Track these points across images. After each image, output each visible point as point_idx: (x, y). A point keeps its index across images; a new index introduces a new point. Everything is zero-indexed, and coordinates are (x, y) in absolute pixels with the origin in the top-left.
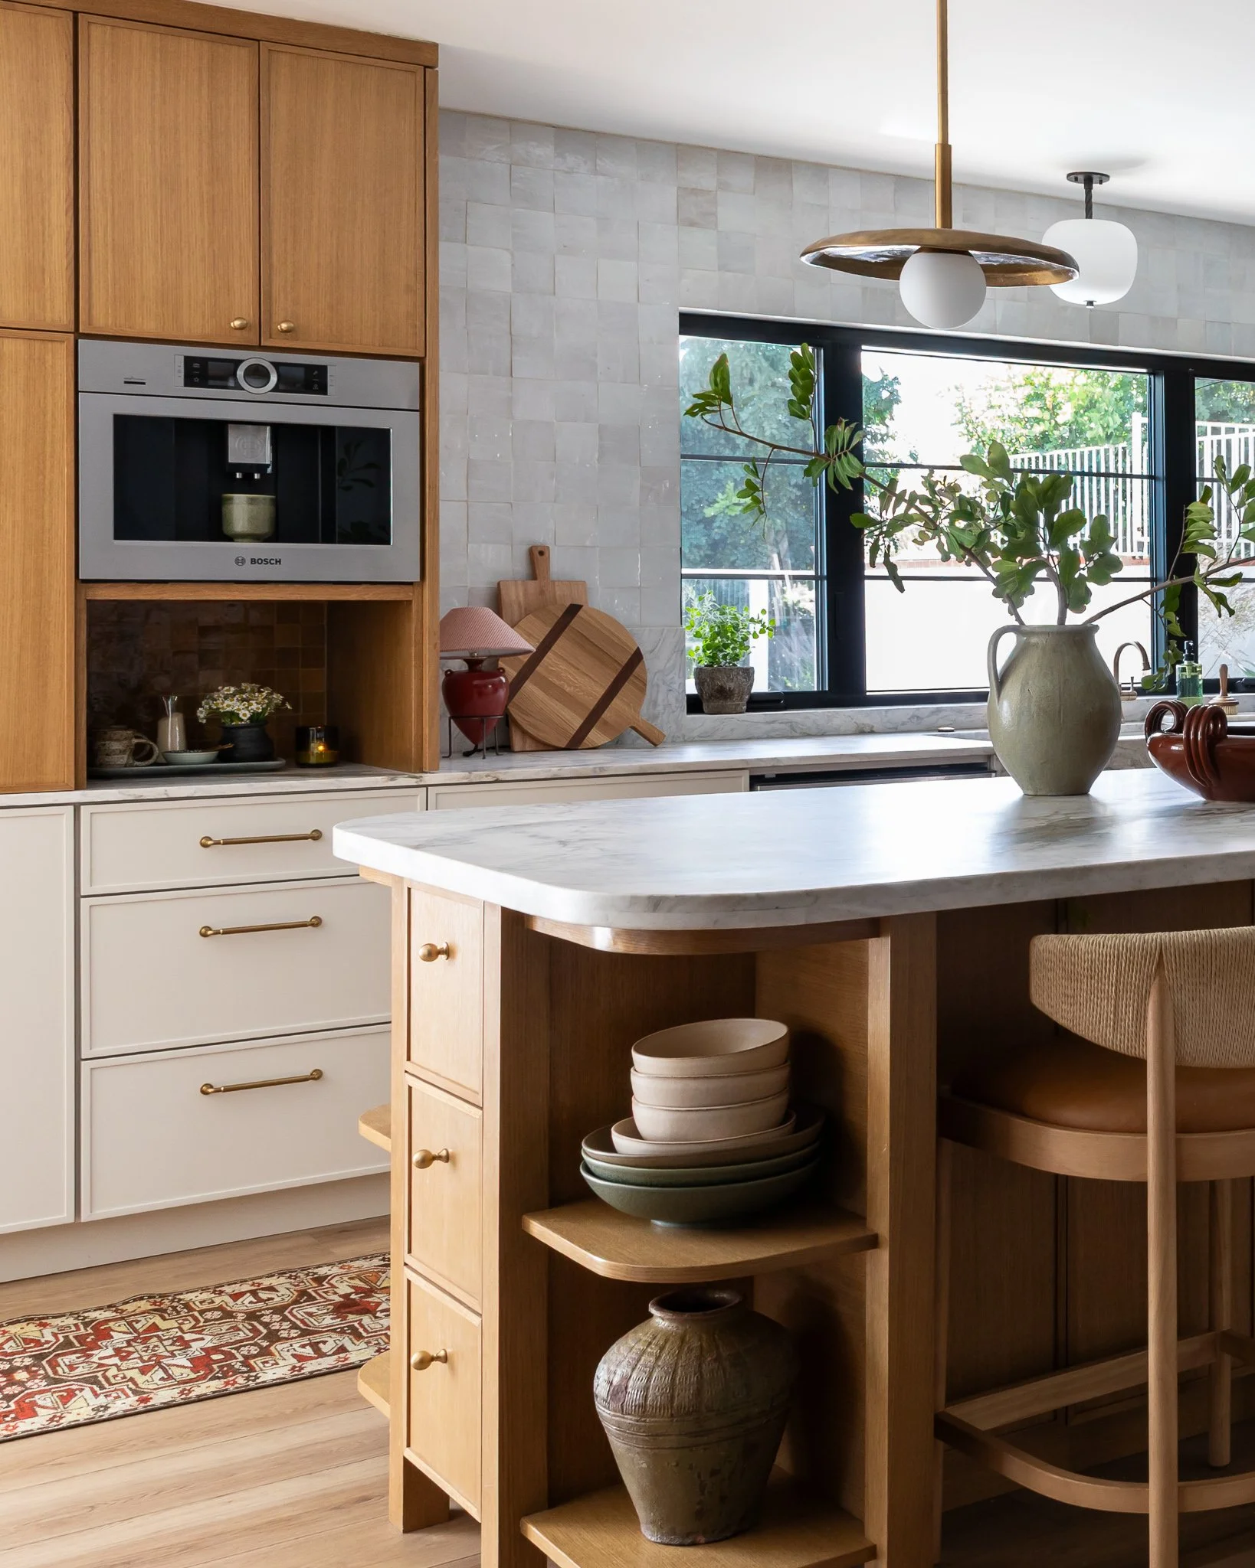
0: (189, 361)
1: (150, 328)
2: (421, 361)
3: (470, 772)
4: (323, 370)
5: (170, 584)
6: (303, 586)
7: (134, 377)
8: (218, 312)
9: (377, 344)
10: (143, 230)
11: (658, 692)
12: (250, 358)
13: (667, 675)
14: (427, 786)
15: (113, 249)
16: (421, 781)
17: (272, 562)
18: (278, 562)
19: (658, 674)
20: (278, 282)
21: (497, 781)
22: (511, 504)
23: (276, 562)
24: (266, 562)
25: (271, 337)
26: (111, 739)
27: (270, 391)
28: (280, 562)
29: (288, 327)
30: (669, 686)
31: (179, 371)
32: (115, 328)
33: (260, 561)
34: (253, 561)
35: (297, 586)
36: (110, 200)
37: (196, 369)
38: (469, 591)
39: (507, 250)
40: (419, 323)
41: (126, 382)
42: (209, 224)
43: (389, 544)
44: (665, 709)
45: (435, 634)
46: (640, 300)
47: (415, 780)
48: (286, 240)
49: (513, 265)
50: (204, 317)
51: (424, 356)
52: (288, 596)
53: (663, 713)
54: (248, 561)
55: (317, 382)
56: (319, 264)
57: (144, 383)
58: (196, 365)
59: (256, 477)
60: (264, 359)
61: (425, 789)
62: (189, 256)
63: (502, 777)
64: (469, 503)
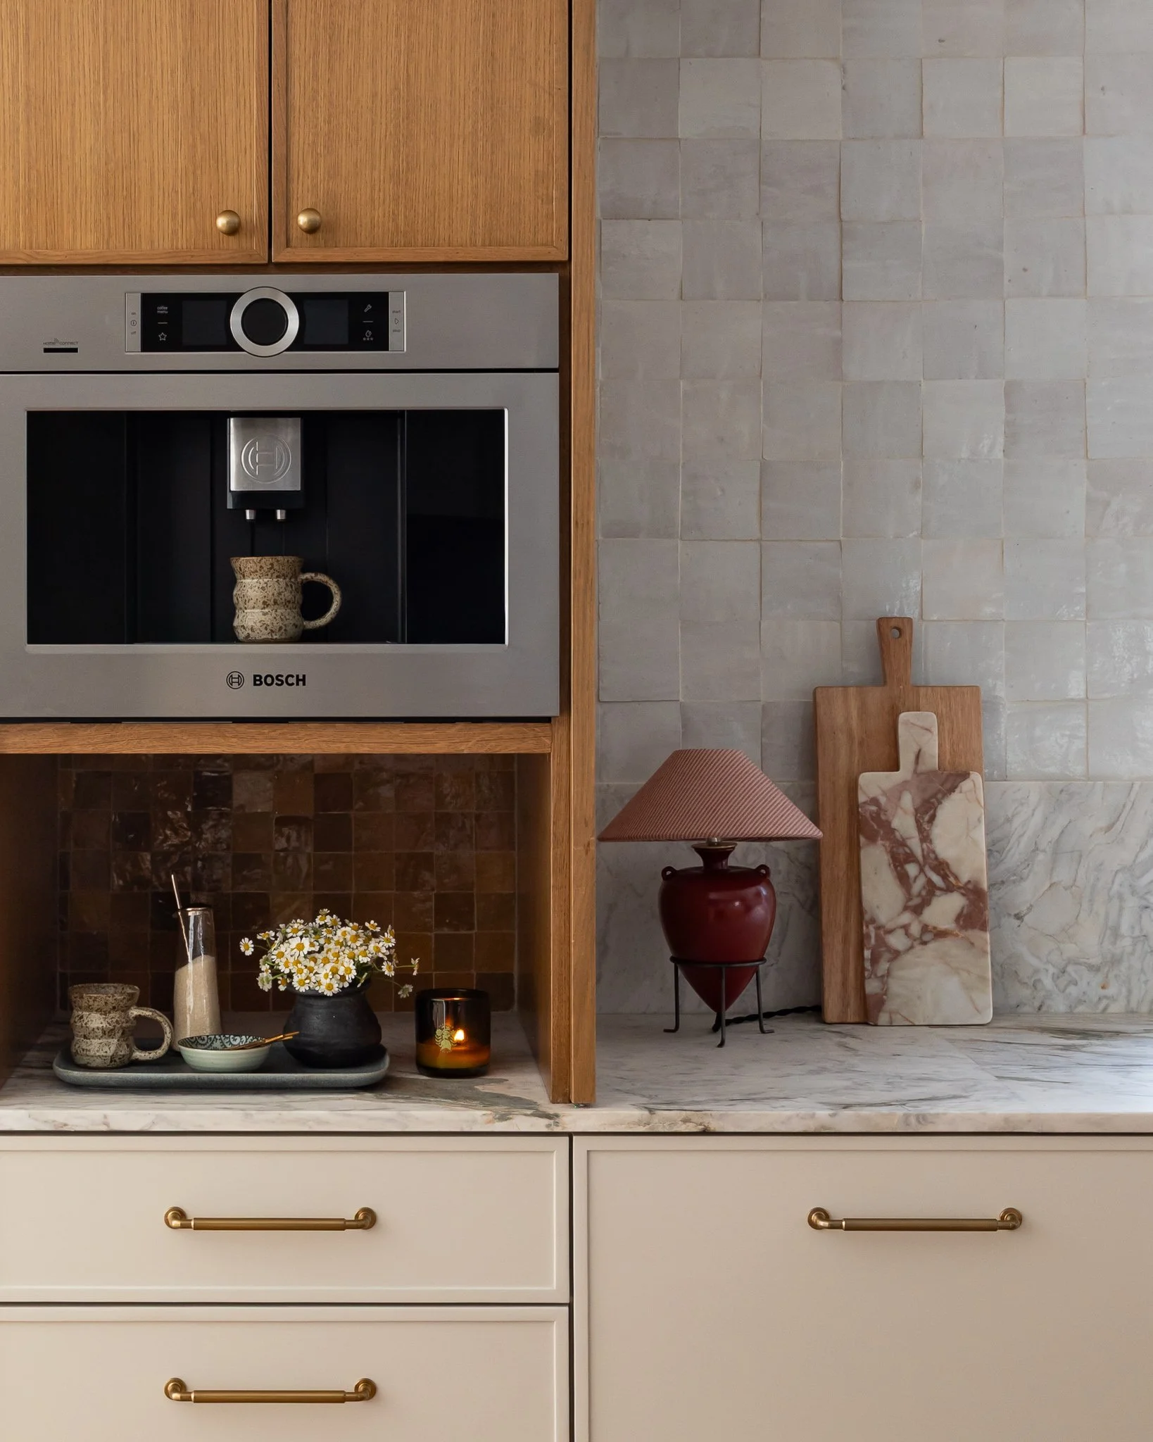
0: (150, 301)
1: (85, 246)
2: (561, 268)
3: (651, 1111)
4: (380, 300)
5: (124, 724)
6: (350, 727)
7: (60, 340)
8: (198, 205)
9: (479, 243)
10: (76, 64)
11: (1121, 909)
12: (252, 288)
13: (1139, 878)
14: (570, 1135)
15: (28, 103)
16: (557, 1124)
17: (291, 680)
18: (302, 680)
19: (1120, 875)
20: (301, 136)
21: (705, 1133)
22: (840, 541)
23: (298, 680)
24: (280, 680)
25: (288, 245)
26: (89, 1008)
27: (288, 350)
28: (304, 680)
29: (309, 221)
30: (1142, 898)
31: (133, 323)
32: (28, 251)
33: (269, 680)
34: (257, 680)
35: (340, 725)
36: (22, 14)
37: (162, 317)
38: (764, 708)
39: (835, 59)
40: (558, 193)
41: (46, 350)
42: (185, 40)
43: (503, 642)
44: (1134, 945)
45: (586, 824)
46: (1087, 130)
47: (546, 1121)
48: (316, 54)
49: (844, 88)
50: (174, 216)
51: (566, 258)
52: (324, 745)
53: (1132, 953)
54: (249, 681)
55: (370, 327)
56: (375, 95)
57: (75, 350)
58: (163, 310)
59: (279, 517)
60: (277, 288)
61: (567, 1138)
62: (150, 102)
63: (714, 1126)
64: (763, 543)
